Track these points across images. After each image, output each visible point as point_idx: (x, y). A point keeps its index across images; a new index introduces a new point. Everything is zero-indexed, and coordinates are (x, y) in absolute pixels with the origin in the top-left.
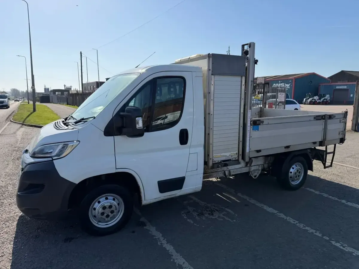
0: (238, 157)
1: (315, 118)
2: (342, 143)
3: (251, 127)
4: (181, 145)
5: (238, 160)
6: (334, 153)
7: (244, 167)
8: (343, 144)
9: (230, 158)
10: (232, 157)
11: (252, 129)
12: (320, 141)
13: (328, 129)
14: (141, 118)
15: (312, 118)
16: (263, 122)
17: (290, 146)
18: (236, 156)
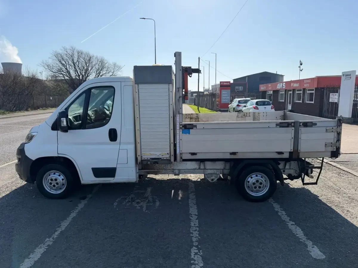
0: (169, 157)
1: (277, 125)
2: (335, 158)
3: (180, 130)
4: (110, 142)
5: (170, 160)
6: (321, 168)
7: (198, 168)
8: (337, 158)
9: (161, 157)
10: (163, 157)
11: (181, 132)
12: (289, 152)
13: (302, 138)
14: (65, 118)
15: (274, 125)
16: (196, 126)
17: (237, 152)
18: (168, 156)
